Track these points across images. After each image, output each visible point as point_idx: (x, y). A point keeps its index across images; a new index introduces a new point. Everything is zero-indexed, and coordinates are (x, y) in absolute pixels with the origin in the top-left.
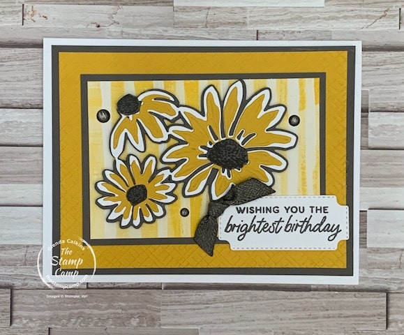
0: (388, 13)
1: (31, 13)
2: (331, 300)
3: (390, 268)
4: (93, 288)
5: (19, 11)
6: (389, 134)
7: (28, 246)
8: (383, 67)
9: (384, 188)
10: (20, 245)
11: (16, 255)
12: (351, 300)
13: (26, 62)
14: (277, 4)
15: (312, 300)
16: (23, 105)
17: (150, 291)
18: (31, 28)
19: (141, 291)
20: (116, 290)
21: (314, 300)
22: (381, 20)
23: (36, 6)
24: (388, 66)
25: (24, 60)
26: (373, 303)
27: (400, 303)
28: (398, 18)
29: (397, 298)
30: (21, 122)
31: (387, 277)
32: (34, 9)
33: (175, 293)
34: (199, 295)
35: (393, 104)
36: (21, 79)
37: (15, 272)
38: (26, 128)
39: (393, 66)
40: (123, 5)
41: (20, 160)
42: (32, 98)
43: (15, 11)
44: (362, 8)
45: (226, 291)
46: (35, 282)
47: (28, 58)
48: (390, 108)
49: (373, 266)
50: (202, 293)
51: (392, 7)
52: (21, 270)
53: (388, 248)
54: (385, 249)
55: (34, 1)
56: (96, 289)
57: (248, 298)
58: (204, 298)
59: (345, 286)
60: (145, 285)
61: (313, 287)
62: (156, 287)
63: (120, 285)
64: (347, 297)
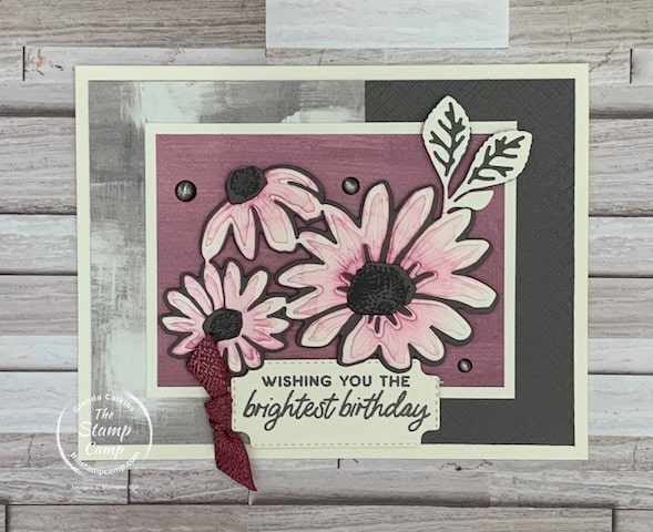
0: (612, 57)
1: (37, 60)
2: (523, 520)
3: (617, 469)
4: (138, 503)
5: (18, 58)
6: (615, 252)
7: (33, 436)
8: (604, 144)
9: (607, 340)
10: (19, 434)
11: (14, 450)
12: (554, 520)
13: (29, 140)
14: (432, 43)
15: (491, 521)
16: (24, 209)
17: (229, 506)
18: (37, 85)
19: (216, 508)
20: (175, 506)
21: (495, 521)
22: (601, 68)
23: (46, 50)
24: (612, 142)
25: (27, 136)
26: (589, 526)
27: (634, 526)
28: (628, 65)
29: (629, 516)
30: (22, 236)
31: (613, 484)
32: (42, 55)
33: (271, 510)
34: (309, 513)
35: (619, 204)
36: (22, 167)
37: (13, 478)
38: (29, 245)
39: (621, 143)
40: (185, 46)
41: (20, 296)
42: (38, 198)
43: (11, 58)
44: (570, 50)
45: (353, 507)
46: (45, 493)
47: (31, 132)
48: (615, 211)
49: (590, 466)
50: (315, 509)
51: (618, 47)
52: (23, 474)
53: (615, 437)
54: (609, 438)
55: (42, 42)
56: (142, 503)
57: (389, 518)
58: (317, 518)
59: (546, 499)
60: (222, 497)
61: (492, 499)
62: (240, 500)
63: (182, 497)
64: (550, 516)
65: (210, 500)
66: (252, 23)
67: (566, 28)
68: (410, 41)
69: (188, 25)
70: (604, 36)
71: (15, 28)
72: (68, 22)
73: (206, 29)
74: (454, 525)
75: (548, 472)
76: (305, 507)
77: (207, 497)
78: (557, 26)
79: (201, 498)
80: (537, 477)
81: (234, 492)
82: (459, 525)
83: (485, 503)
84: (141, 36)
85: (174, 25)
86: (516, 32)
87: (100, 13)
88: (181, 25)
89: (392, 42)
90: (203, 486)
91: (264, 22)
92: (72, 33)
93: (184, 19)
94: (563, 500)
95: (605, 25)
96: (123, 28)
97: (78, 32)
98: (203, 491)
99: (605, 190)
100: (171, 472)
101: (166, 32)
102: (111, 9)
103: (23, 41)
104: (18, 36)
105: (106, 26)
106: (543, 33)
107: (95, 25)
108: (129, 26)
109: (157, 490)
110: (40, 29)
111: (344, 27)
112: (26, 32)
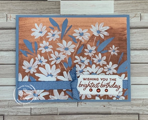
0: (136, 16)
1: (10, 17)
2: (118, 117)
3: (139, 106)
5: (5, 17)
6: (138, 58)
7: (9, 100)
8: (135, 34)
10: (6, 100)
11: (5, 104)
13: (8, 35)
14: (97, 13)
15: (112, 118)
16: (7, 50)
17: (53, 115)
18: (10, 23)
19: (50, 116)
20: (41, 116)
22: (134, 18)
23: (12, 15)
24: (137, 34)
25: (8, 34)
26: (133, 118)
27: (143, 118)
28: (140, 17)
29: (142, 116)
30: (6, 56)
31: (138, 109)
32: (11, 16)
33: (63, 116)
34: (71, 117)
36: (6, 41)
37: (5, 110)
38: (8, 58)
39: (139, 34)
41: (6, 69)
42: (10, 47)
43: (4, 17)
44: (127, 14)
45: (81, 115)
46: (12, 113)
47: (9, 33)
48: (138, 49)
49: (133, 105)
50: (72, 116)
51: (138, 13)
52: (7, 109)
54: (137, 99)
55: (11, 13)
56: (34, 115)
57: (89, 118)
58: (73, 118)
59: (124, 113)
60: (52, 114)
61: (112, 113)
62: (56, 114)
63: (43, 114)
64: (124, 116)
65: (49, 114)
66: (57, 9)
67: (126, 9)
68: (92, 12)
69: (43, 9)
70: (135, 11)
71: (5, 10)
72: (17, 9)
73: (47, 10)
74: (103, 119)
75: (124, 107)
76: (70, 115)
77: (48, 113)
78: (124, 9)
79: (47, 114)
80: (122, 108)
81: (54, 112)
82: (105, 119)
83: (110, 114)
84: (33, 12)
85: (40, 9)
86: (115, 10)
87: (24, 7)
88: (42, 9)
89: (88, 13)
90: (48, 111)
91: (60, 8)
92: (17, 11)
93: (42, 8)
94: (127, 113)
95: (135, 8)
96: (29, 10)
97: (19, 11)
98: (47, 112)
99: (135, 45)
100: (40, 108)
101: (38, 11)
102: (26, 6)
103: (6, 13)
104: (5, 12)
105: (25, 10)
106: (121, 10)
107: (23, 9)
108: (30, 9)
109: (37, 112)
110: (10, 10)
111: (78, 9)
112: (7, 11)
